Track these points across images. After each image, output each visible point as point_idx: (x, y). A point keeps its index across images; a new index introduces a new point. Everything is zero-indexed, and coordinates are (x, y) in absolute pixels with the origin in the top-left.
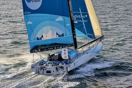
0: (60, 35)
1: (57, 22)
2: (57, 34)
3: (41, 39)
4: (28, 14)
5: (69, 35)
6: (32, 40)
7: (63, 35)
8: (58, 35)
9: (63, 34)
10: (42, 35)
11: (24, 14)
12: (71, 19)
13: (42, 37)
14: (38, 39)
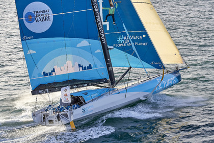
0: (85, 67)
1: (80, 48)
2: (80, 66)
3: (50, 74)
4: (29, 39)
5: (101, 66)
6: (34, 77)
7: (90, 67)
8: (81, 68)
9: (90, 65)
10: (54, 69)
11: (22, 40)
12: (102, 42)
13: (54, 71)
14: (45, 74)
